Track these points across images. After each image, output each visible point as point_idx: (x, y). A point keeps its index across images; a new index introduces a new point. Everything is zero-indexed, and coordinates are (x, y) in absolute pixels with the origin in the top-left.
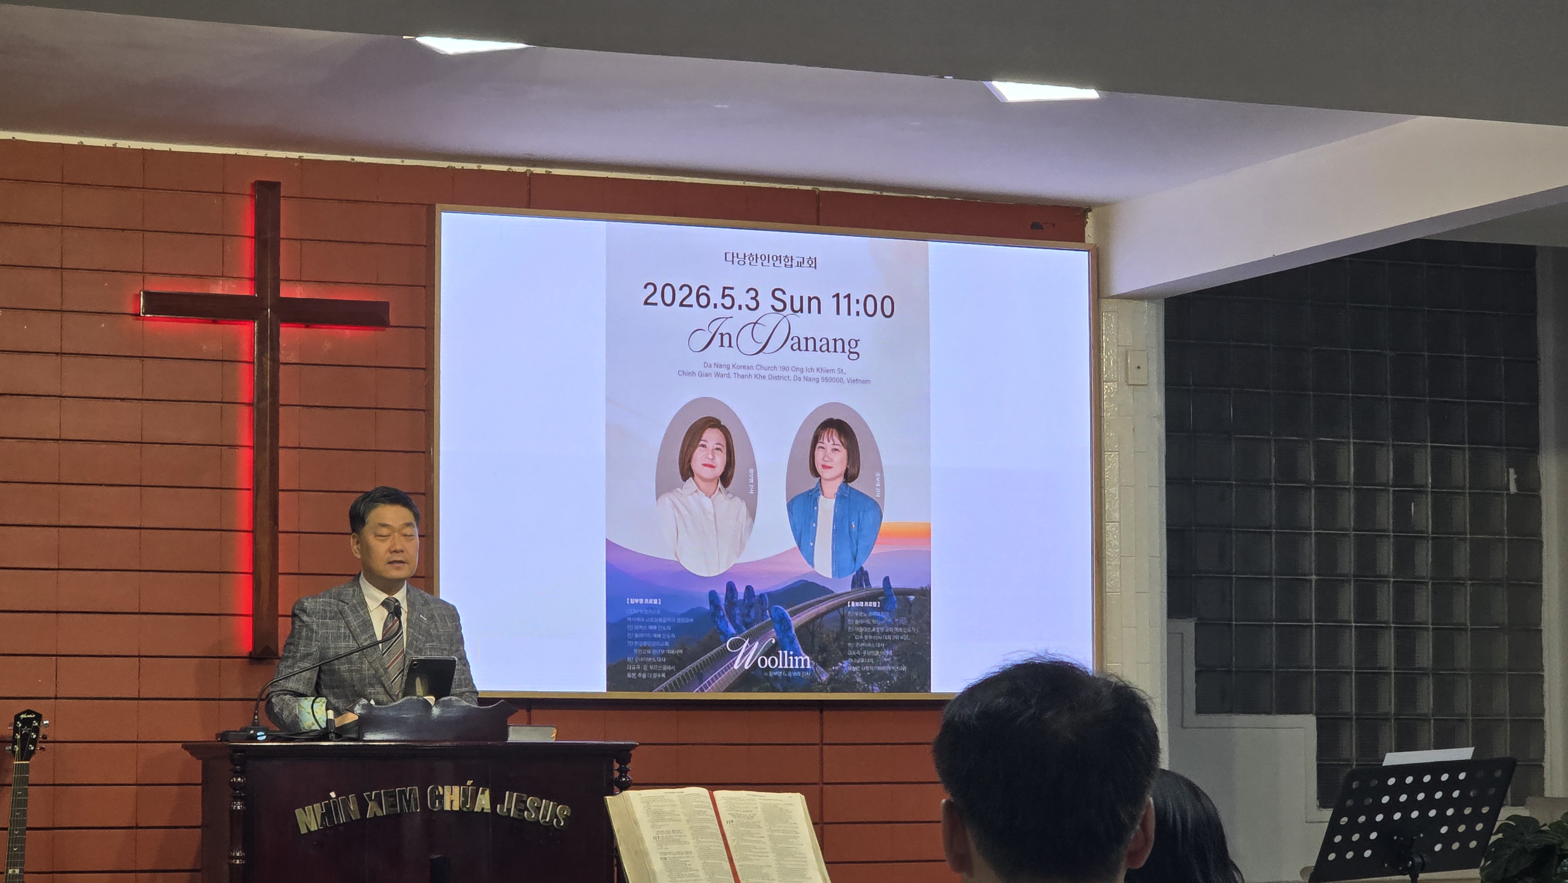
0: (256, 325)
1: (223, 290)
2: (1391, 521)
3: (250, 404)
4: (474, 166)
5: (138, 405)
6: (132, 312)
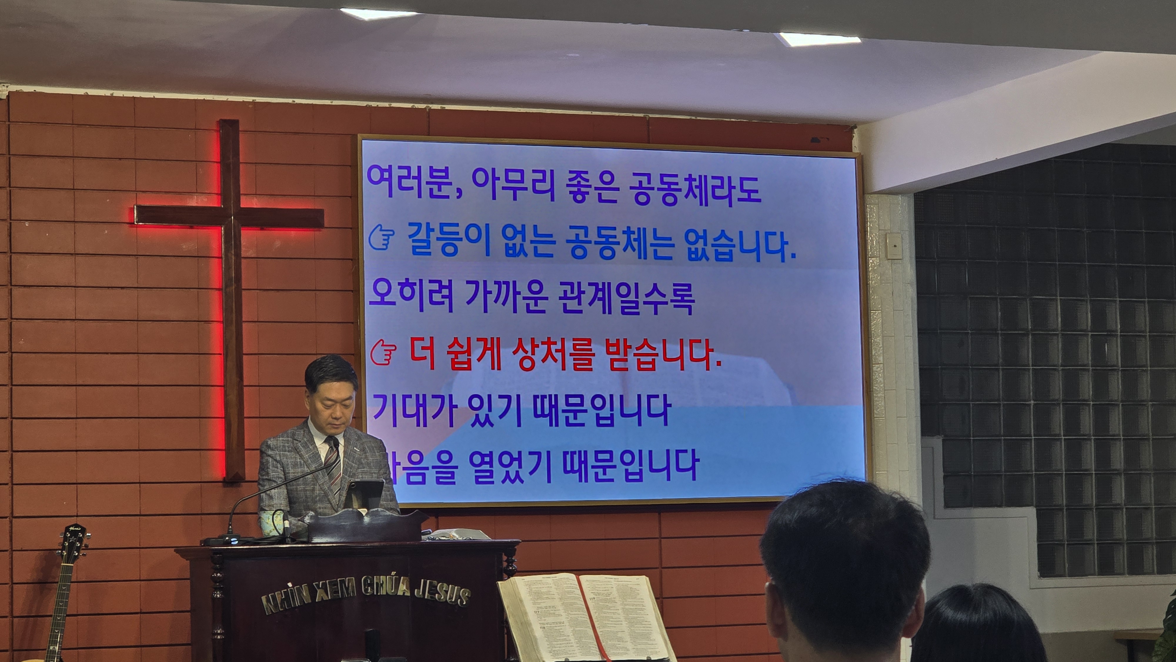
0: (223, 229)
1: (197, 203)
2: (1090, 358)
3: (219, 289)
4: (386, 105)
5: (135, 291)
6: (128, 221)
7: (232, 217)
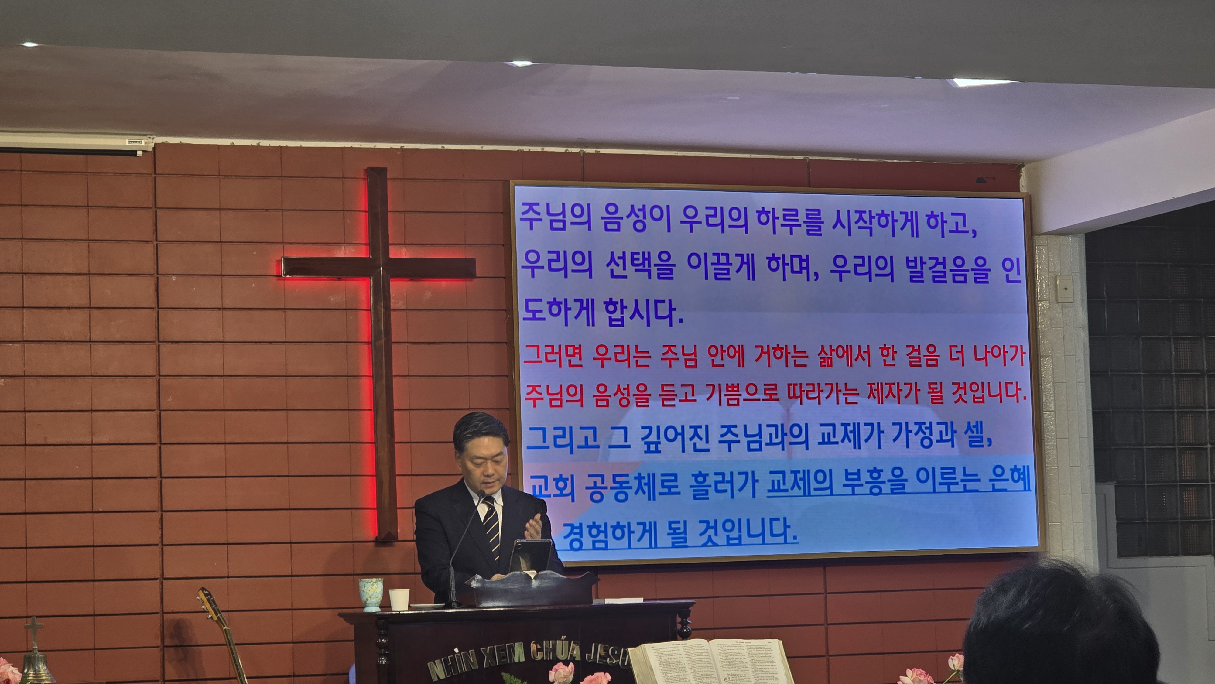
0: (371, 280)
1: (345, 254)
3: (368, 343)
4: (538, 149)
5: (283, 347)
6: (275, 274)
7: (381, 268)
